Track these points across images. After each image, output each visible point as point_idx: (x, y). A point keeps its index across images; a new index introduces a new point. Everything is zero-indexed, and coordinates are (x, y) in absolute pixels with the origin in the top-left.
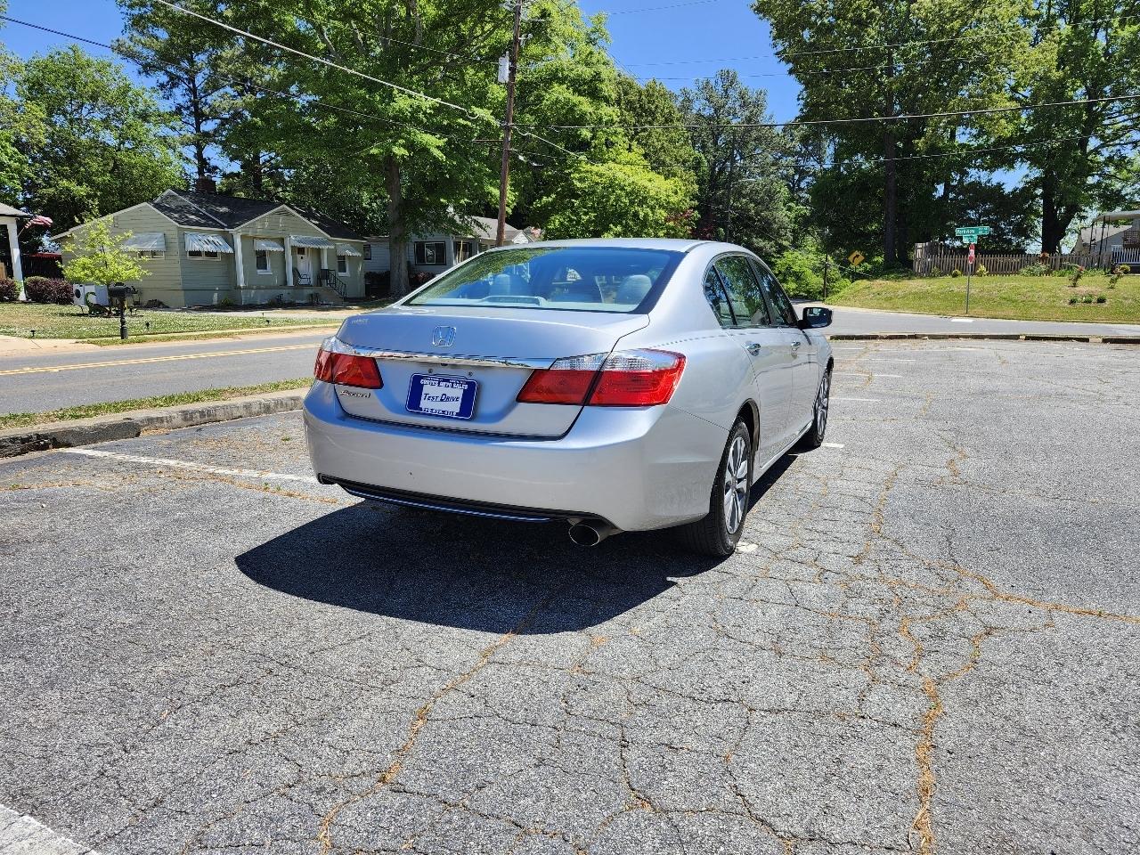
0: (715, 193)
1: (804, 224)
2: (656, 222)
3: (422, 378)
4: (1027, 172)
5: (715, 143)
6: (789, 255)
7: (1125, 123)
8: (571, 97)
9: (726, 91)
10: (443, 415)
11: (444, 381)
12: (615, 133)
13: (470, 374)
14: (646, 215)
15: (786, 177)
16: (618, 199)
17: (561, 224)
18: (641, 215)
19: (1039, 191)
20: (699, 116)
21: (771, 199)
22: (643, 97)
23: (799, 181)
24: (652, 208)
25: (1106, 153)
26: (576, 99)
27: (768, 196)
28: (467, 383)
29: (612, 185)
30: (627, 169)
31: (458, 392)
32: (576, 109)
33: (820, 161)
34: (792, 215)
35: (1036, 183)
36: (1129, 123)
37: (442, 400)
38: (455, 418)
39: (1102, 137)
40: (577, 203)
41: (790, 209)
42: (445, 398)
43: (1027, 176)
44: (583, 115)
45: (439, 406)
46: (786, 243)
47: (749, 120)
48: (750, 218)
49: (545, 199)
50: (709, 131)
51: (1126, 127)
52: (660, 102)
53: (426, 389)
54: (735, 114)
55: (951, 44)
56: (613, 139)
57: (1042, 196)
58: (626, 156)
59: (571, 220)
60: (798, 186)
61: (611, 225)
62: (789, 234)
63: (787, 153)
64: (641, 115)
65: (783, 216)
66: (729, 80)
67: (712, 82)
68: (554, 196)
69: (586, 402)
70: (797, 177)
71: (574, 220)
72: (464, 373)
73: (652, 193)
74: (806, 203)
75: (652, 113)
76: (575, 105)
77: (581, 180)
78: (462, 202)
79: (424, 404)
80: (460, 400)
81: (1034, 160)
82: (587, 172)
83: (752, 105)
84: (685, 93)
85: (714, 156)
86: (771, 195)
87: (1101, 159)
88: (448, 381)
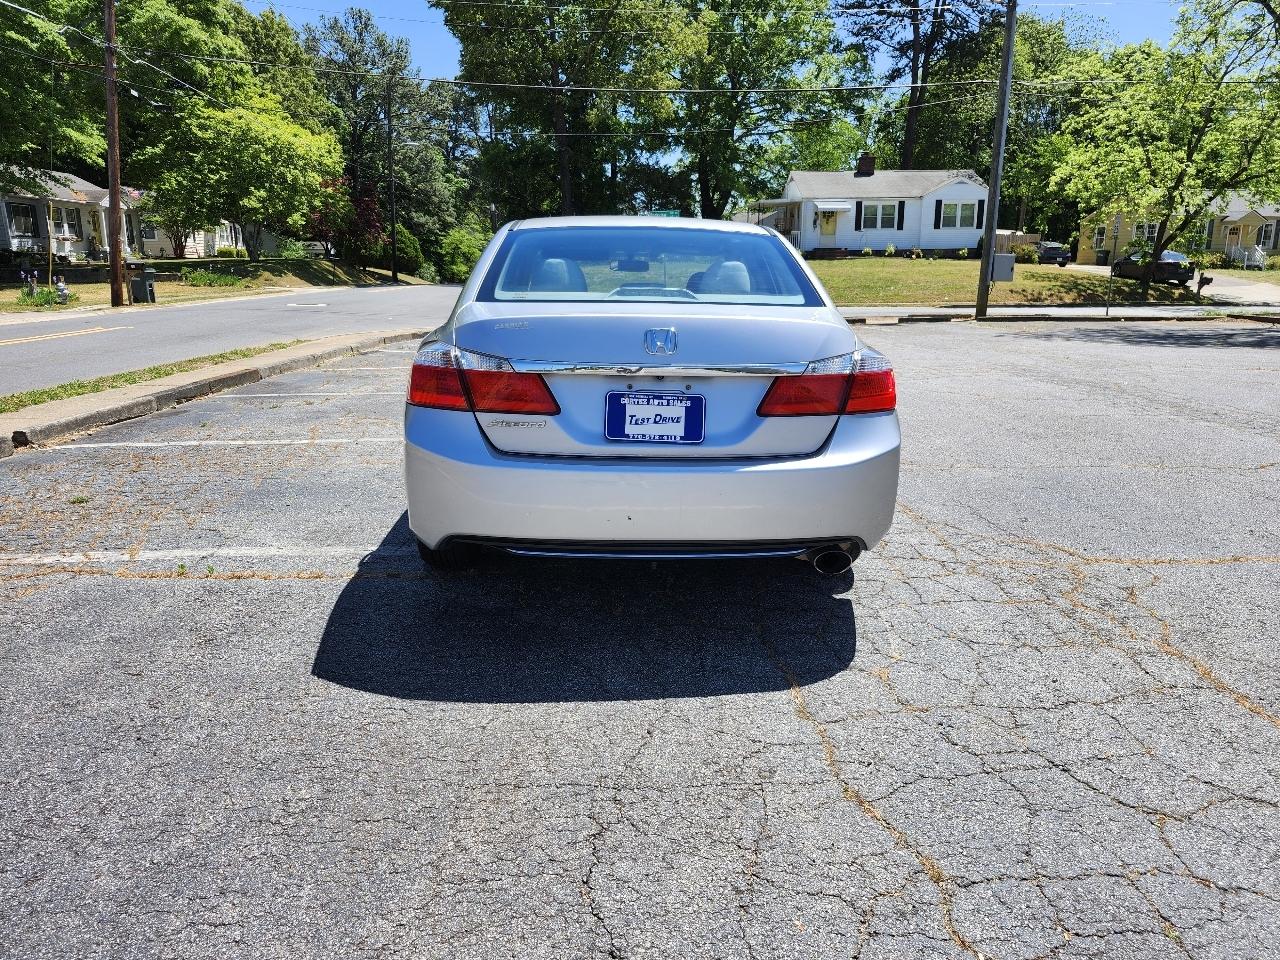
0: (361, 156)
1: (464, 197)
2: (309, 186)
3: (623, 395)
4: (680, 156)
5: (354, 97)
6: (455, 234)
7: (761, 114)
8: (176, 18)
9: (360, 34)
10: (661, 441)
11: (655, 397)
12: (241, 72)
13: (688, 387)
14: (295, 179)
15: (439, 143)
16: (255, 156)
17: (179, 183)
18: (289, 178)
19: (695, 177)
20: (330, 62)
21: (428, 168)
22: (258, 28)
23: (454, 148)
24: (303, 170)
25: (749, 140)
26: (183, 21)
27: (424, 164)
28: (689, 399)
29: (245, 137)
30: (263, 117)
31: (678, 410)
32: (182, 33)
33: (474, 127)
34: (453, 189)
35: (691, 168)
36: (764, 114)
37: (655, 422)
38: (680, 444)
39: (745, 126)
40: (198, 158)
41: (448, 180)
42: (659, 419)
43: (681, 160)
44: (194, 44)
45: (652, 430)
46: (449, 219)
47: (393, 72)
48: (404, 188)
49: (149, 149)
50: (343, 79)
51: (762, 118)
52: (281, 37)
53: (630, 410)
54: (374, 63)
55: (611, 14)
56: (239, 79)
57: (699, 181)
58: (257, 103)
59: (193, 179)
60: (453, 154)
61: (252, 188)
62: (451, 209)
63: (439, 115)
64: (259, 51)
65: (444, 188)
66: (363, 23)
67: (342, 22)
68: (162, 146)
69: (841, 411)
70: (450, 144)
71: (198, 180)
72: (680, 387)
73: (301, 151)
74: (464, 175)
75: (273, 51)
76: (182, 29)
77: (202, 127)
78: (24, 147)
79: (630, 429)
80: (683, 420)
81: (690, 144)
82: (207, 120)
83: (395, 57)
84: (308, 29)
85: (355, 113)
86: (428, 164)
87: (743, 147)
88: (660, 398)
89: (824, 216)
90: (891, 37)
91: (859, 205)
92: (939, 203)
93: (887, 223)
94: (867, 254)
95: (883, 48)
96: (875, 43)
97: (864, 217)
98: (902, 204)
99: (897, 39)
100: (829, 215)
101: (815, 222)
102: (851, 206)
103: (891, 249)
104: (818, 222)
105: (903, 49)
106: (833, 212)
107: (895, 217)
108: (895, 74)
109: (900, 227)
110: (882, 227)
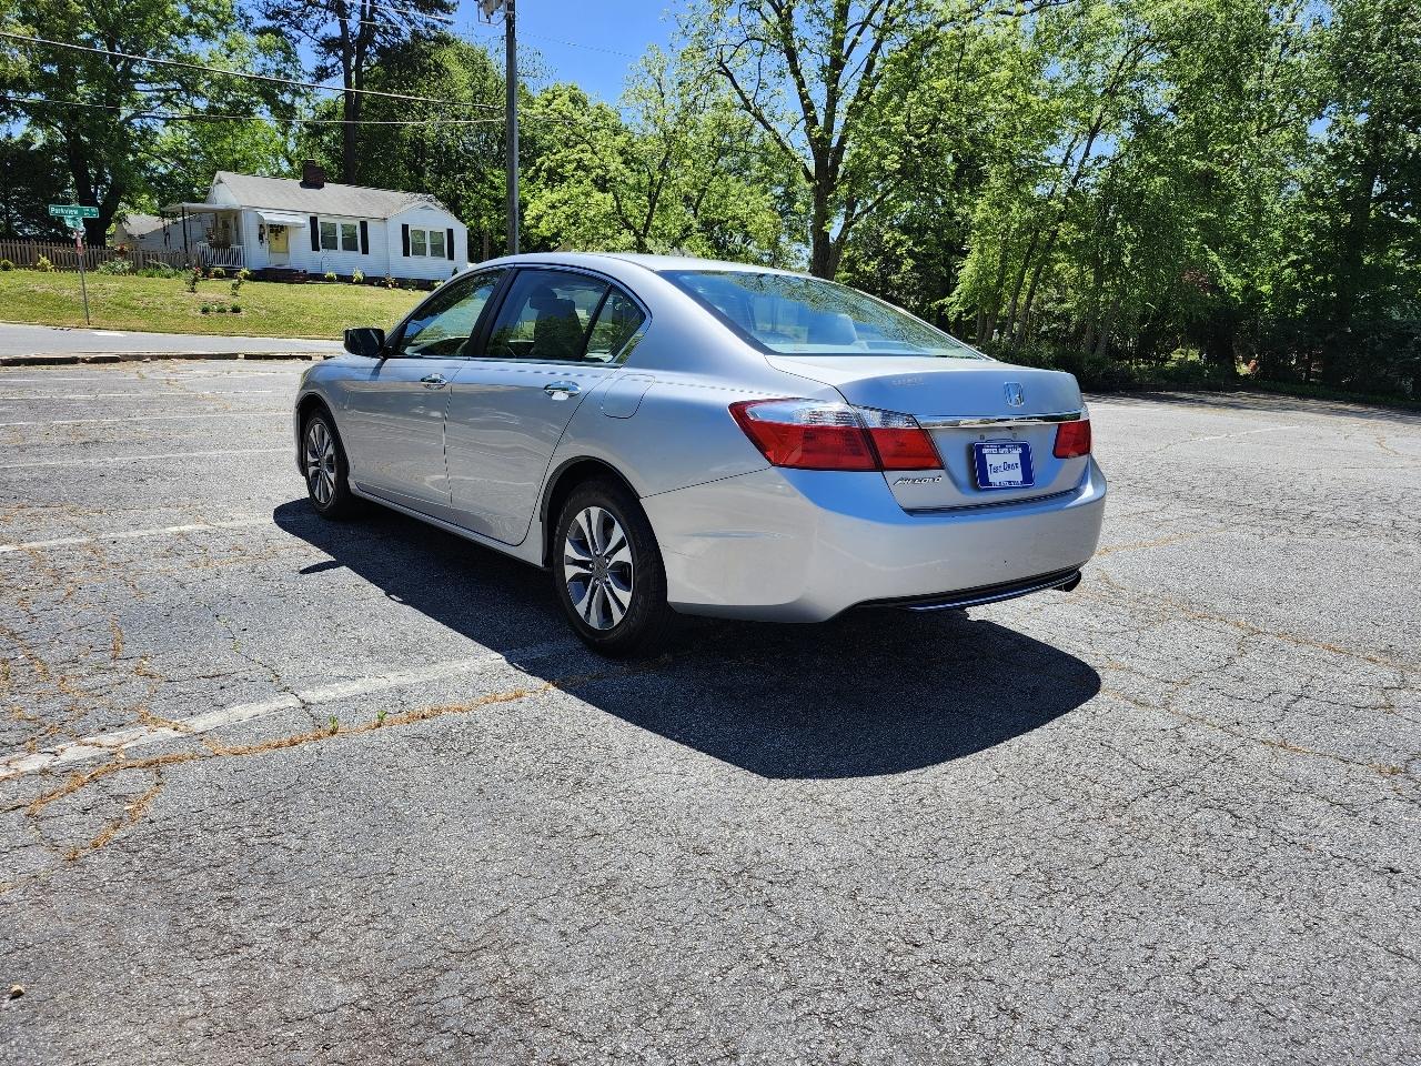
3: (982, 446)
10: (1011, 486)
11: (1001, 446)
28: (1019, 446)
31: (1015, 457)
37: (1005, 469)
39: (134, 105)
42: (1007, 467)
53: (989, 459)
72: (1010, 436)
80: (1020, 466)
88: (1004, 446)
89: (272, 231)
90: (315, 31)
91: (313, 220)
92: (405, 228)
93: (350, 245)
94: (330, 280)
95: (305, 40)
96: (295, 33)
97: (321, 236)
98: (364, 225)
99: (321, 32)
100: (277, 229)
101: (261, 237)
102: (304, 220)
103: (359, 275)
104: (265, 237)
105: (329, 45)
106: (282, 227)
107: (358, 239)
108: (322, 74)
109: (365, 251)
110: (344, 249)
